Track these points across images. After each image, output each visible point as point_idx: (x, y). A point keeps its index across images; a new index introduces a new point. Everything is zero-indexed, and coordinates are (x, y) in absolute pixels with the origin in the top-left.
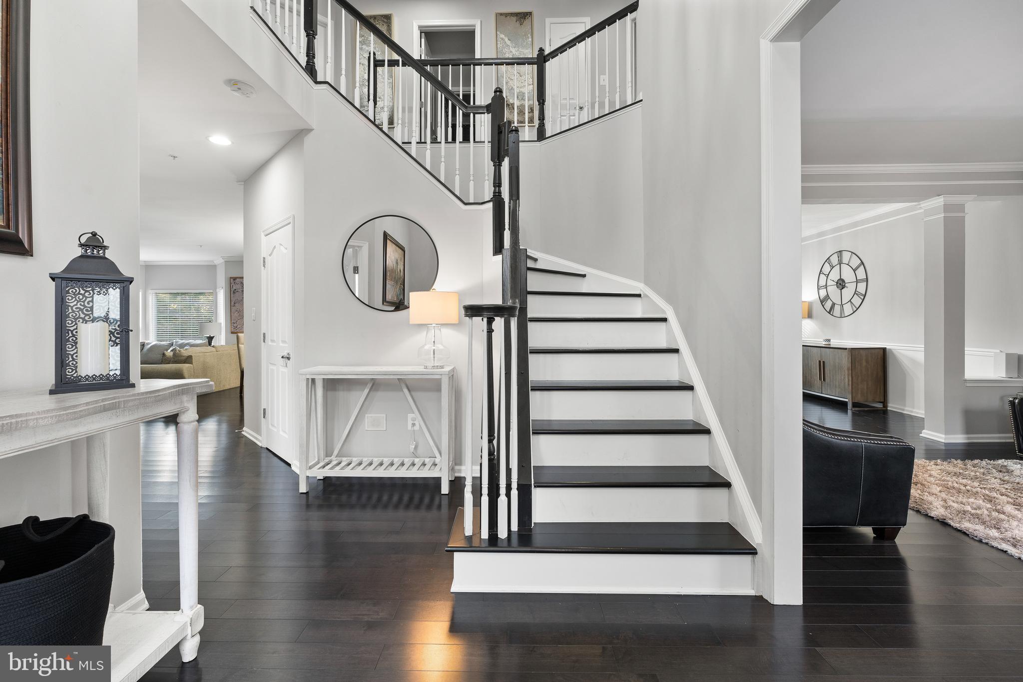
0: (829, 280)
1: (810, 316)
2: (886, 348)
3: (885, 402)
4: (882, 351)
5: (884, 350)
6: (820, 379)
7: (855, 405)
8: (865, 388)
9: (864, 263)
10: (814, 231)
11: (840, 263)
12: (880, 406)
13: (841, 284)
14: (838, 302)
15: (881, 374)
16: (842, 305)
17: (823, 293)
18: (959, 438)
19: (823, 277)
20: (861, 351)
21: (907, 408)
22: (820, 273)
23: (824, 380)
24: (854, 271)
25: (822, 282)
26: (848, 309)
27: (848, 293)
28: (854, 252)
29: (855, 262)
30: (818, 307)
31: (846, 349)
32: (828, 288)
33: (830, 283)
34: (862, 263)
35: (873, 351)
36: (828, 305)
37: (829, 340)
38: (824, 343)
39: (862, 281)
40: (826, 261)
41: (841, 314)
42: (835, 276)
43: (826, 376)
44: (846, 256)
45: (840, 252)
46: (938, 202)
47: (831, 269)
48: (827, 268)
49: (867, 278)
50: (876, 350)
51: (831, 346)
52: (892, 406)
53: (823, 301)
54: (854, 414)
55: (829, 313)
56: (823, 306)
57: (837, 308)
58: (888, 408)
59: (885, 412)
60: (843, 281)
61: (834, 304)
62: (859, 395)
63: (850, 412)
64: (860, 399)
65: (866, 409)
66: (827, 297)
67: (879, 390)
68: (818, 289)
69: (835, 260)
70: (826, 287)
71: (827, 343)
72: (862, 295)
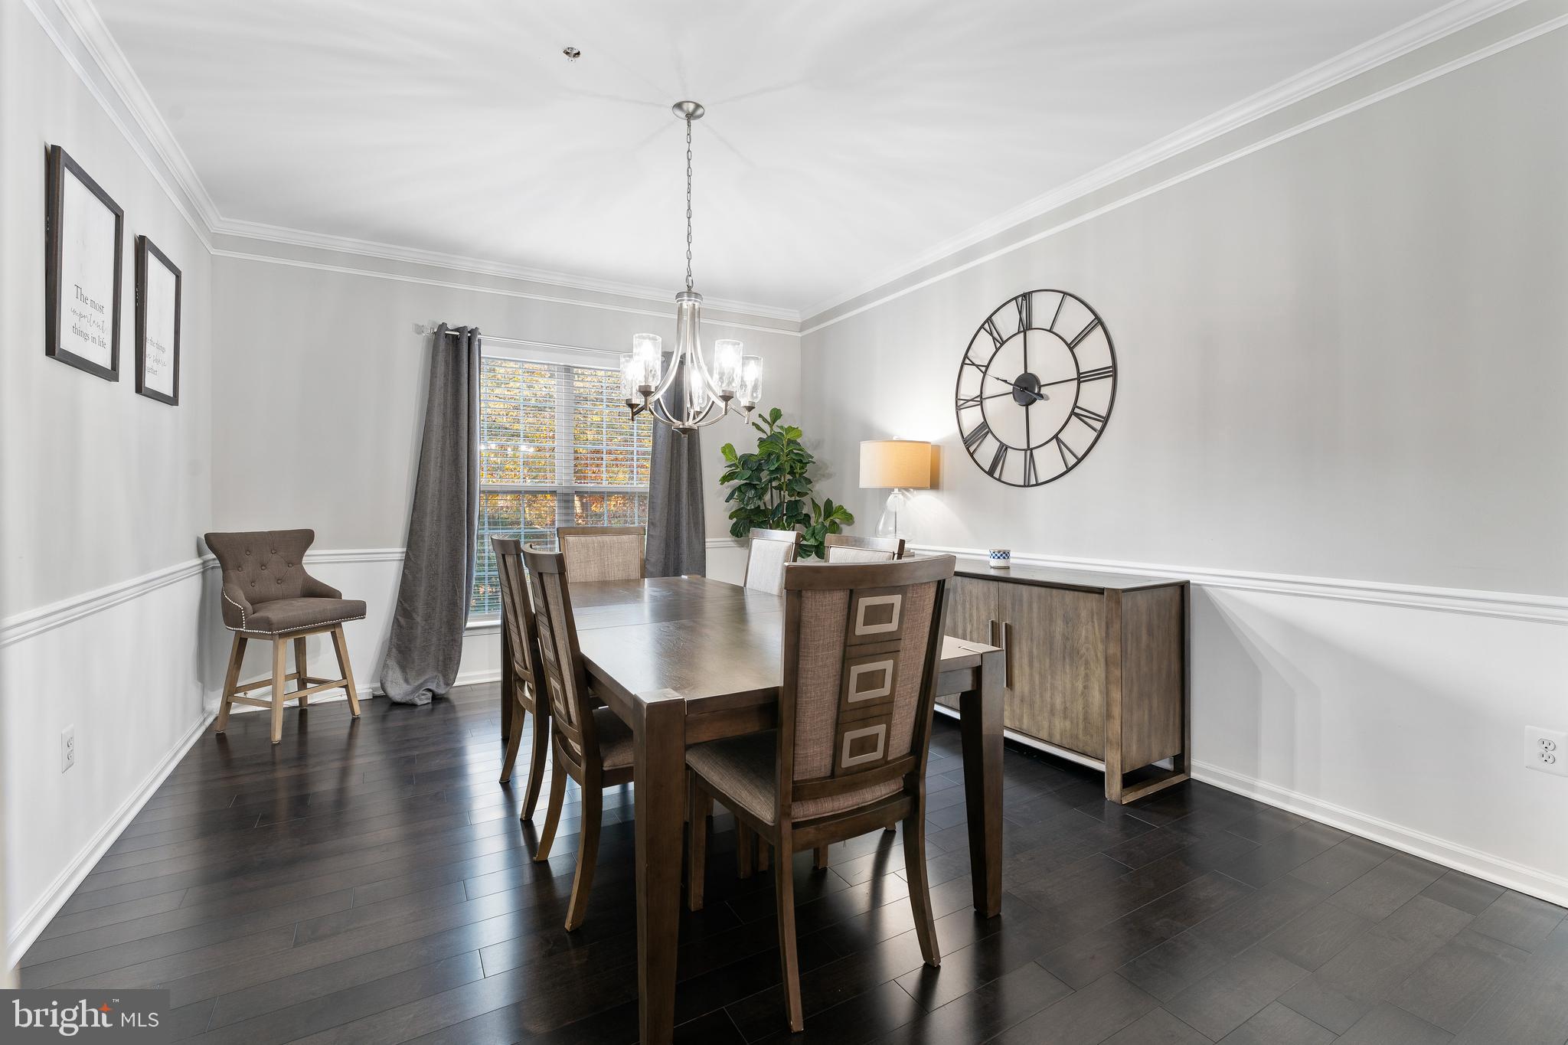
0: (988, 379)
1: (934, 484)
2: (1188, 582)
3: (1182, 757)
4: (1177, 591)
5: (1182, 587)
9: (1104, 319)
10: (947, 248)
11: (1026, 327)
13: (1027, 389)
14: (1016, 440)
16: (1029, 450)
17: (972, 418)
19: (972, 376)
20: (1138, 598)
21: (1261, 783)
22: (963, 363)
23: (1009, 685)
24: (1071, 347)
25: (970, 389)
26: (1048, 462)
27: (1048, 414)
28: (1071, 292)
29: (1075, 321)
30: (955, 461)
31: (1100, 591)
32: (987, 403)
33: (992, 388)
34: (1098, 321)
36: (987, 450)
37: (1005, 555)
38: (994, 562)
39: (1097, 375)
40: (982, 327)
41: (1027, 477)
42: (1008, 366)
43: (1016, 672)
44: (1043, 309)
45: (1027, 296)
47: (997, 350)
48: (984, 347)
49: (1114, 366)
50: (1169, 591)
51: (1020, 576)
53: (971, 441)
55: (991, 473)
56: (972, 455)
57: (1014, 464)
58: (1192, 777)
60: (1034, 380)
61: (1003, 448)
62: (1134, 746)
65: (1149, 792)
66: (983, 430)
67: (1172, 722)
68: (958, 408)
69: (1008, 321)
70: (980, 400)
71: (1001, 563)
72: (1096, 417)
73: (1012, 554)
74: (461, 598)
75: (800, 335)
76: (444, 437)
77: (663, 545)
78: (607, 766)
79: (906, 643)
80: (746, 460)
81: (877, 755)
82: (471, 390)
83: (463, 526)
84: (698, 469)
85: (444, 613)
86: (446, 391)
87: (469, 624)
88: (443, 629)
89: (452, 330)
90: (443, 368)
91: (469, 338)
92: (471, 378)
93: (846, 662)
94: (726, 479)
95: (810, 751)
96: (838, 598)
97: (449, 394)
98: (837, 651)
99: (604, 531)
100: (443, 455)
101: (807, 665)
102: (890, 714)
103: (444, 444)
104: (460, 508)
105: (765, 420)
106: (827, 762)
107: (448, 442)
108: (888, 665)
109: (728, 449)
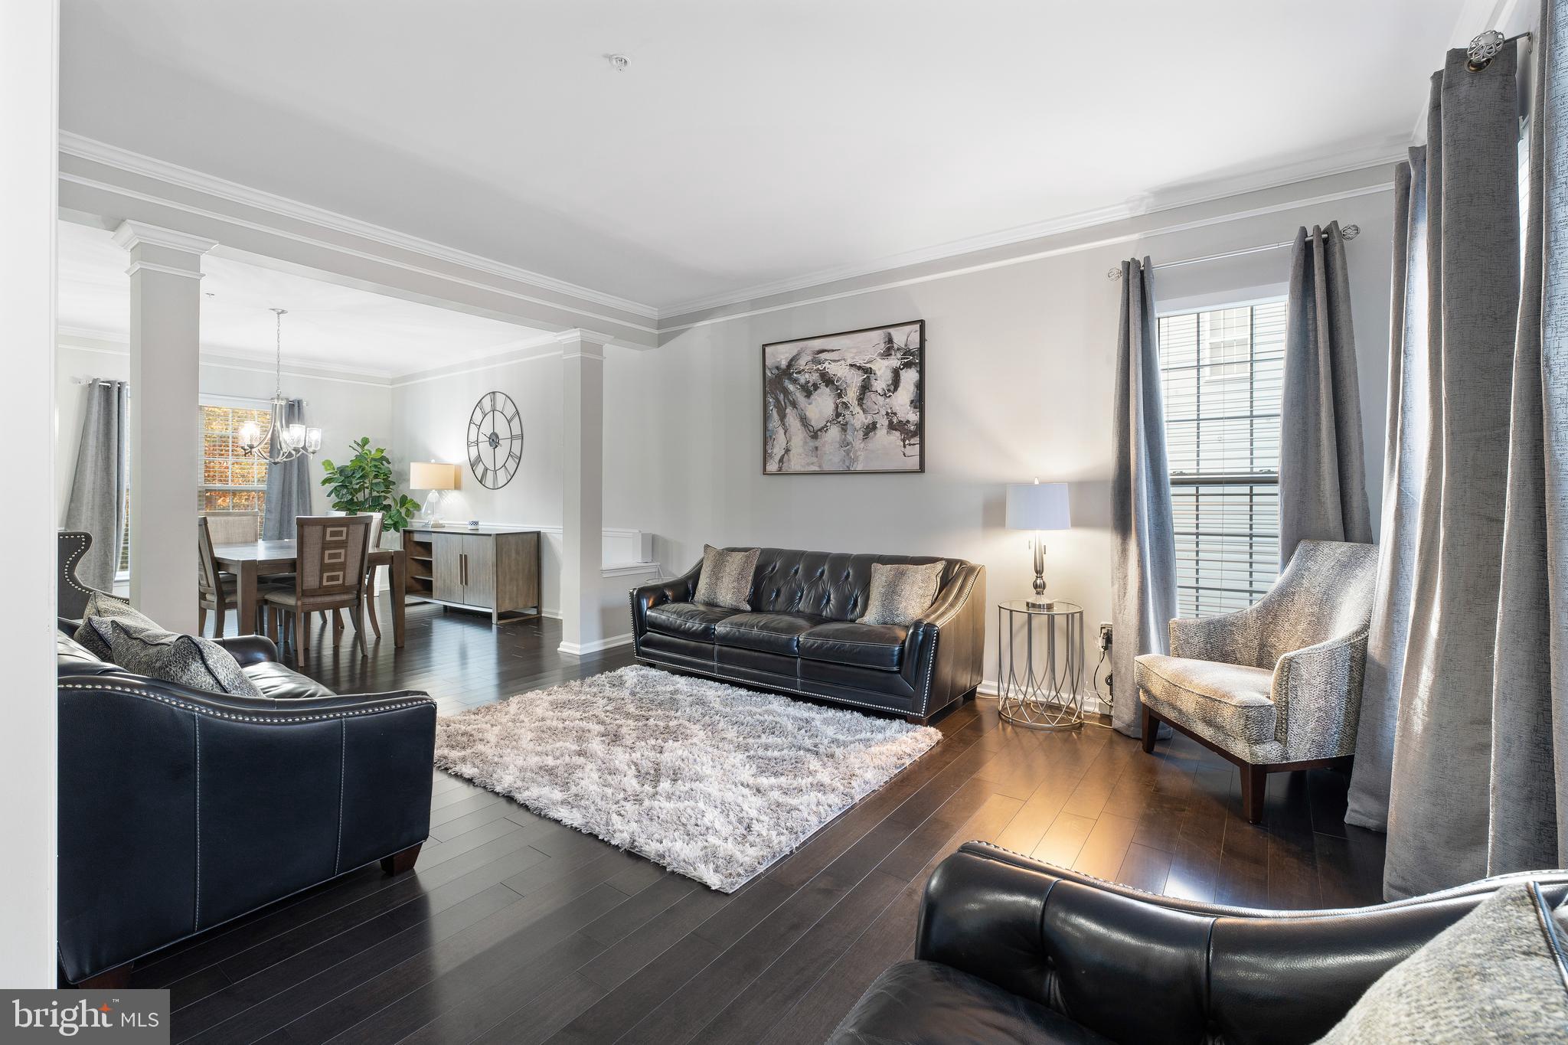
0: (480, 434)
1: (457, 486)
2: (540, 531)
3: (538, 607)
4: (536, 535)
5: (538, 533)
6: (462, 583)
7: (501, 616)
8: (515, 588)
9: (520, 412)
11: (494, 410)
12: (533, 612)
13: (494, 440)
14: (491, 465)
15: (534, 568)
16: (495, 471)
17: (474, 452)
18: (595, 646)
19: (473, 430)
20: (510, 537)
21: (560, 614)
22: (470, 423)
23: (466, 583)
24: (509, 422)
25: (473, 436)
26: (501, 477)
27: (502, 452)
28: (509, 396)
29: (510, 411)
30: (467, 474)
31: (490, 535)
32: (479, 444)
33: (482, 438)
34: (518, 413)
35: (525, 537)
36: (480, 470)
37: (476, 523)
38: (470, 527)
39: (517, 437)
40: (477, 405)
41: (494, 483)
42: (486, 428)
43: (469, 577)
44: (500, 398)
45: (494, 393)
46: (573, 336)
47: (483, 418)
48: (478, 417)
49: (522, 434)
50: (530, 535)
51: (480, 532)
52: (546, 612)
53: (473, 464)
54: (500, 631)
55: (480, 482)
56: (473, 472)
57: (490, 476)
58: (543, 615)
59: (538, 621)
60: (497, 437)
61: (486, 469)
62: (507, 601)
63: (494, 627)
64: (507, 607)
65: (515, 620)
66: (479, 459)
67: (531, 592)
68: (468, 447)
69: (487, 404)
70: (477, 443)
71: (473, 527)
72: (516, 457)
73: (480, 523)
74: (112, 560)
75: (391, 387)
76: (97, 453)
77: (277, 525)
78: (227, 601)
79: (350, 544)
80: (342, 471)
81: (340, 582)
82: (120, 423)
83: (114, 512)
84: (306, 475)
85: (97, 571)
86: (99, 423)
87: (116, 579)
88: (96, 581)
89: (103, 382)
90: (97, 407)
91: (119, 388)
92: (121, 414)
93: (323, 549)
94: (324, 482)
95: (309, 579)
96: (319, 528)
97: (101, 424)
98: (320, 546)
99: (229, 514)
100: (96, 465)
101: (307, 550)
102: (345, 568)
103: (97, 457)
104: (111, 501)
105: (358, 444)
106: (318, 583)
107: (100, 456)
108: (342, 551)
109: (328, 464)
